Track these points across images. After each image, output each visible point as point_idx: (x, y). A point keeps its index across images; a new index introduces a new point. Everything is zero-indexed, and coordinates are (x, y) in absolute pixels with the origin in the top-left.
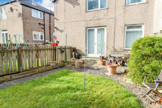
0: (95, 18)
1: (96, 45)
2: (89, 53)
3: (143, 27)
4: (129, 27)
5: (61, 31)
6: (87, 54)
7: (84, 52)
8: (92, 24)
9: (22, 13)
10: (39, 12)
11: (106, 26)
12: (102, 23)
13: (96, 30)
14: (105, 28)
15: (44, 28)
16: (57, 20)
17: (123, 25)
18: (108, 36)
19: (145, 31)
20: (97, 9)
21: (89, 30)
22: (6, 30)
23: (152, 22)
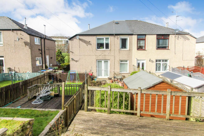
0: (102, 55)
1: (104, 71)
2: (98, 76)
3: (128, 61)
4: (121, 61)
5: (77, 61)
6: (97, 77)
7: (96, 76)
8: (100, 58)
9: (29, 42)
10: (38, 38)
11: (109, 60)
12: (107, 58)
13: (103, 61)
14: (109, 61)
15: (42, 53)
16: (72, 52)
17: (119, 60)
18: (110, 65)
19: (129, 64)
20: (103, 49)
21: (98, 61)
22: (3, 57)
23: (132, 60)
